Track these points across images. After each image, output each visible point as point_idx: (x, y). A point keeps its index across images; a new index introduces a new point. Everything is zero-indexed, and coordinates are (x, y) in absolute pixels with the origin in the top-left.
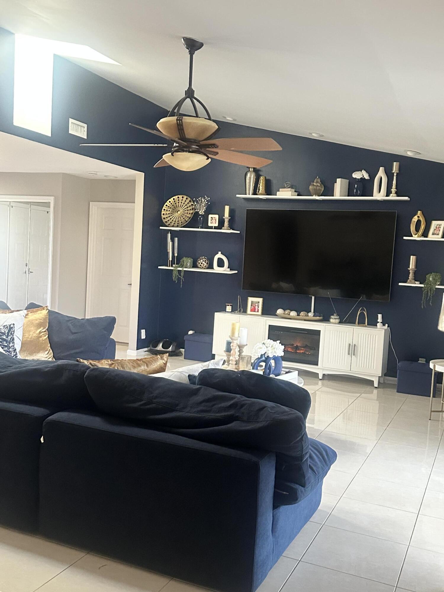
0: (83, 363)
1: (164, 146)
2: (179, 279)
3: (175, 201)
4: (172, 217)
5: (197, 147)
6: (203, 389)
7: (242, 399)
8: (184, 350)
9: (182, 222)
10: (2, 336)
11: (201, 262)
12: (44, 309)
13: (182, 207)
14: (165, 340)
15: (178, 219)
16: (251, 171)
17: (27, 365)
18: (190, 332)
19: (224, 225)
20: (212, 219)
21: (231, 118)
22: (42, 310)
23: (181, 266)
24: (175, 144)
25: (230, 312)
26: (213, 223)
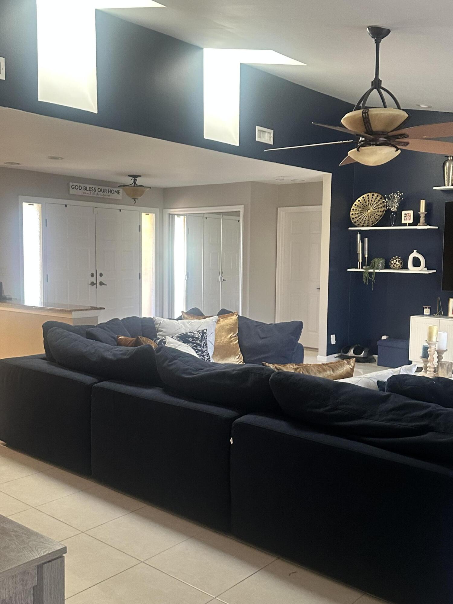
0: (268, 367)
1: (349, 142)
2: (370, 281)
3: (364, 200)
4: (363, 218)
5: (385, 139)
6: (392, 396)
7: (437, 408)
8: (377, 356)
9: (372, 221)
10: (197, 340)
11: (394, 262)
12: (234, 315)
13: (372, 205)
14: (356, 345)
15: (368, 218)
16: (450, 160)
17: (216, 368)
18: (384, 337)
19: (420, 221)
20: (405, 215)
21: (425, 105)
22: (232, 316)
23: (371, 268)
24: (361, 139)
25: (428, 315)
26: (407, 220)
